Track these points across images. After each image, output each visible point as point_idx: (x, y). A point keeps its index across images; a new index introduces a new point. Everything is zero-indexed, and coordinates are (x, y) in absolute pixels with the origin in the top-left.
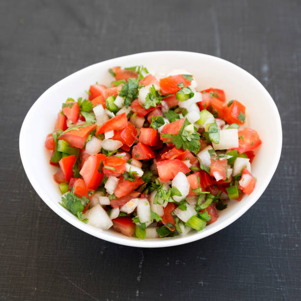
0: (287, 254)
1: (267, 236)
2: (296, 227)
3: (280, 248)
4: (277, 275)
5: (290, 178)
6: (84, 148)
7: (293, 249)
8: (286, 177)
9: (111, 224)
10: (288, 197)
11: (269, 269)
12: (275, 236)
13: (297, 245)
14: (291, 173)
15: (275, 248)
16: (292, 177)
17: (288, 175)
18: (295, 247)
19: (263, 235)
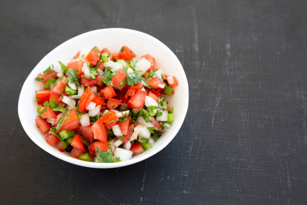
0: (243, 172)
1: (229, 160)
2: (249, 154)
3: (238, 169)
4: (236, 187)
5: (245, 120)
6: (80, 125)
7: (247, 169)
8: (243, 120)
9: (131, 153)
10: (244, 133)
11: (230, 183)
12: (235, 160)
13: (249, 167)
14: (245, 117)
15: (235, 168)
16: (247, 120)
17: (244, 119)
18: (248, 167)
19: (227, 160)
